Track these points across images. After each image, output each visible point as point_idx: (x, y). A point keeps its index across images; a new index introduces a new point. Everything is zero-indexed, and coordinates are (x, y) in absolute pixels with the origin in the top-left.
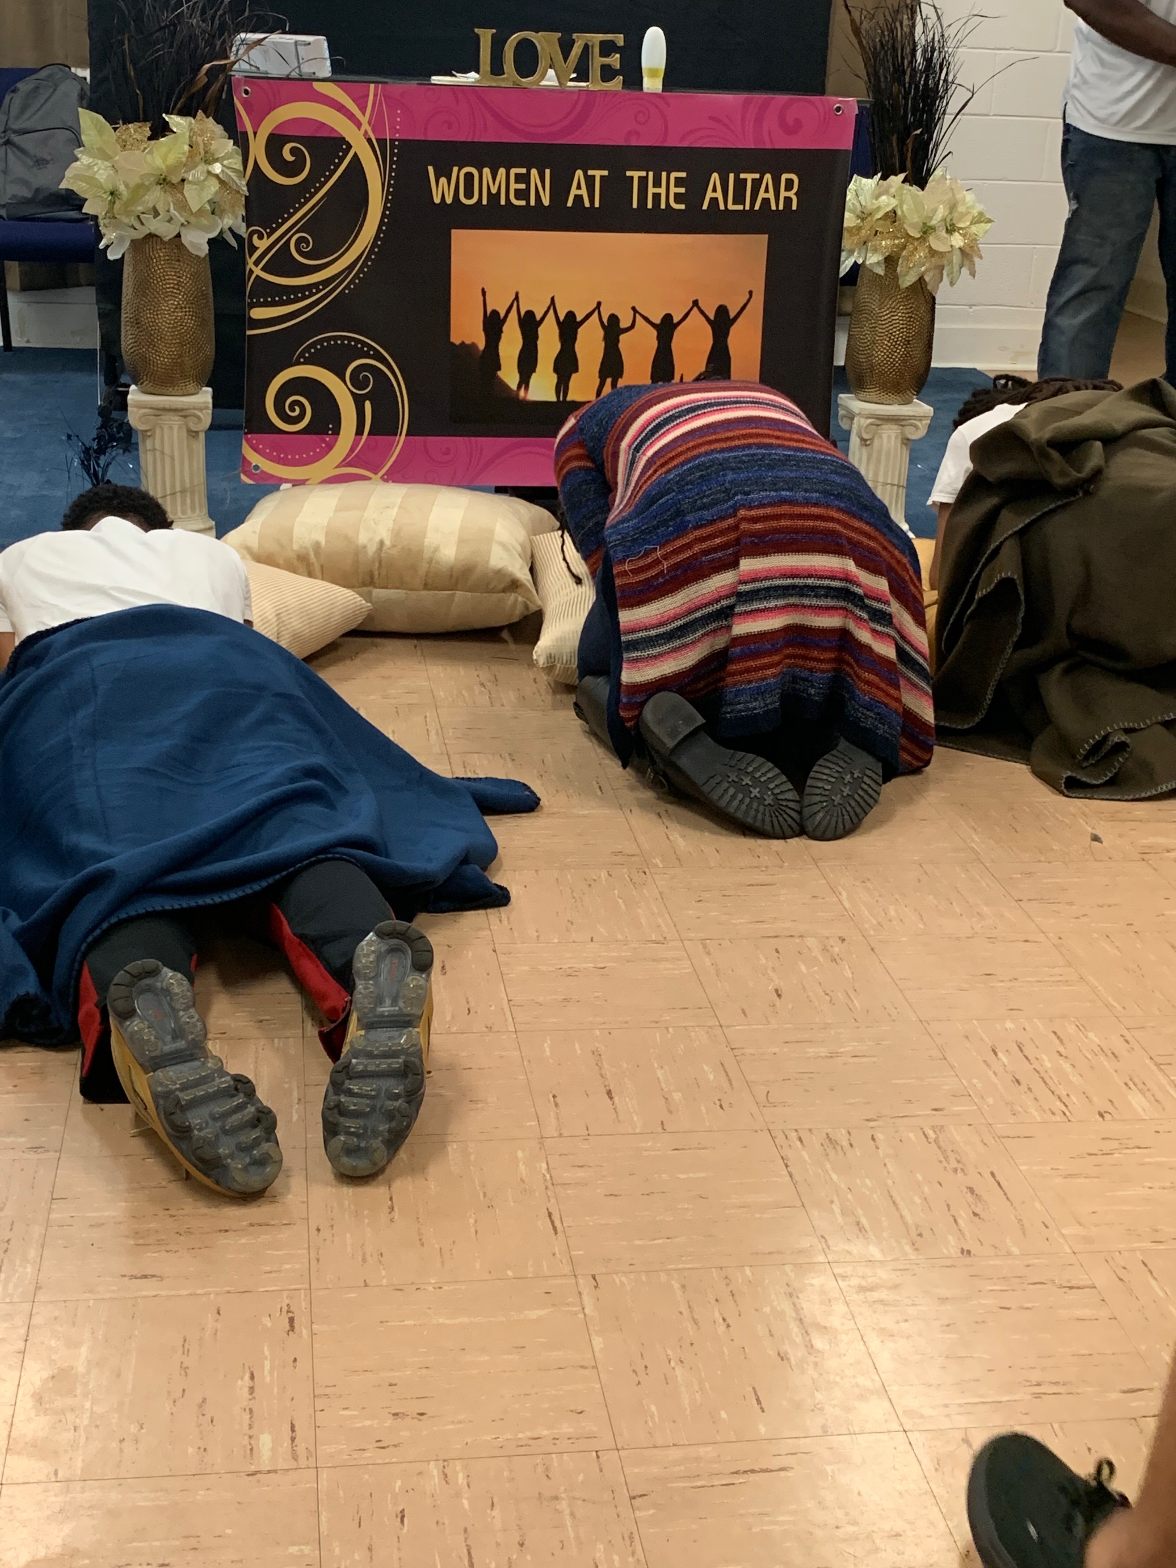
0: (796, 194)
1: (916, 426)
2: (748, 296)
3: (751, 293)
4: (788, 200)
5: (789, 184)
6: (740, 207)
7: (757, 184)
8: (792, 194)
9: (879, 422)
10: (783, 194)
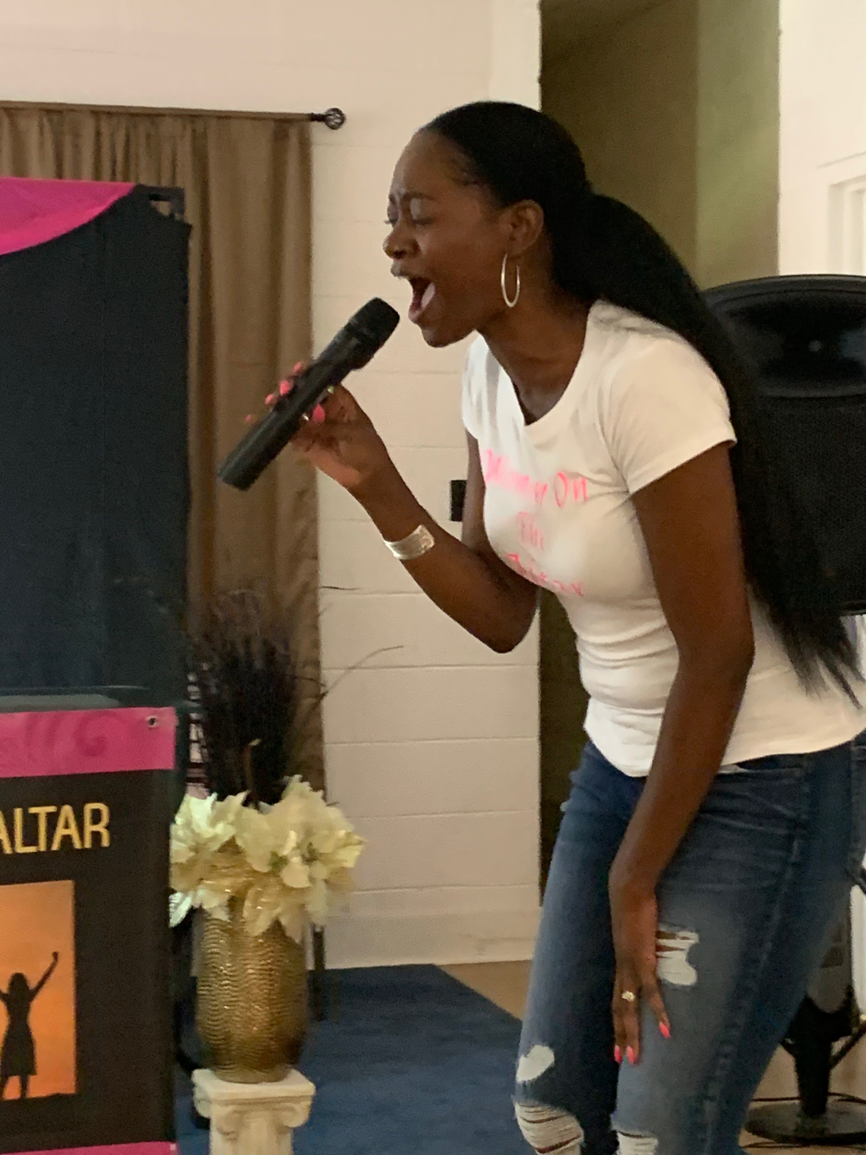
0: (108, 827)
1: (292, 1110)
2: (51, 960)
3: (55, 955)
4: (96, 836)
5: (96, 817)
6: (32, 849)
7: (52, 820)
8: (100, 828)
9: (245, 1108)
10: (89, 828)
